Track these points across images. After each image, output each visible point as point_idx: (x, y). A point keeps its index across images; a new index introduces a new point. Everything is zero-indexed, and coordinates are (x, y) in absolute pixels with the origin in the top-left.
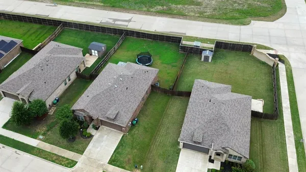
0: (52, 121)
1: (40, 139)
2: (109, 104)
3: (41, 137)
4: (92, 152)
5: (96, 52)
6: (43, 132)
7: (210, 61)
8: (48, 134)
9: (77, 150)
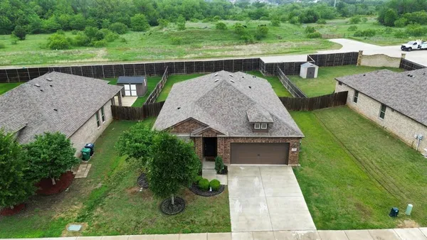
0: (92, 187)
1: (75, 234)
2: (240, 107)
3: (75, 227)
4: (250, 217)
5: (134, 87)
6: (76, 215)
7: (316, 76)
8: (96, 214)
9: (207, 224)
